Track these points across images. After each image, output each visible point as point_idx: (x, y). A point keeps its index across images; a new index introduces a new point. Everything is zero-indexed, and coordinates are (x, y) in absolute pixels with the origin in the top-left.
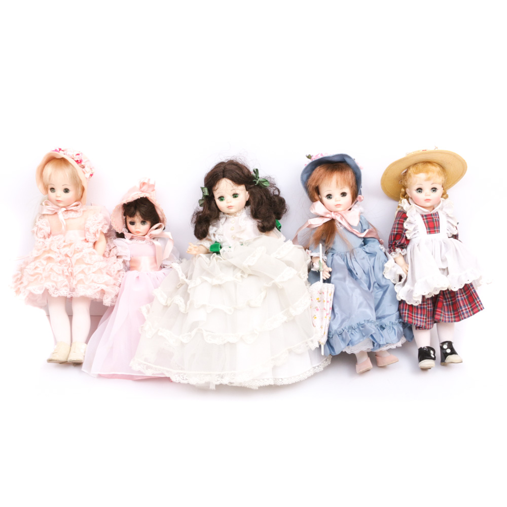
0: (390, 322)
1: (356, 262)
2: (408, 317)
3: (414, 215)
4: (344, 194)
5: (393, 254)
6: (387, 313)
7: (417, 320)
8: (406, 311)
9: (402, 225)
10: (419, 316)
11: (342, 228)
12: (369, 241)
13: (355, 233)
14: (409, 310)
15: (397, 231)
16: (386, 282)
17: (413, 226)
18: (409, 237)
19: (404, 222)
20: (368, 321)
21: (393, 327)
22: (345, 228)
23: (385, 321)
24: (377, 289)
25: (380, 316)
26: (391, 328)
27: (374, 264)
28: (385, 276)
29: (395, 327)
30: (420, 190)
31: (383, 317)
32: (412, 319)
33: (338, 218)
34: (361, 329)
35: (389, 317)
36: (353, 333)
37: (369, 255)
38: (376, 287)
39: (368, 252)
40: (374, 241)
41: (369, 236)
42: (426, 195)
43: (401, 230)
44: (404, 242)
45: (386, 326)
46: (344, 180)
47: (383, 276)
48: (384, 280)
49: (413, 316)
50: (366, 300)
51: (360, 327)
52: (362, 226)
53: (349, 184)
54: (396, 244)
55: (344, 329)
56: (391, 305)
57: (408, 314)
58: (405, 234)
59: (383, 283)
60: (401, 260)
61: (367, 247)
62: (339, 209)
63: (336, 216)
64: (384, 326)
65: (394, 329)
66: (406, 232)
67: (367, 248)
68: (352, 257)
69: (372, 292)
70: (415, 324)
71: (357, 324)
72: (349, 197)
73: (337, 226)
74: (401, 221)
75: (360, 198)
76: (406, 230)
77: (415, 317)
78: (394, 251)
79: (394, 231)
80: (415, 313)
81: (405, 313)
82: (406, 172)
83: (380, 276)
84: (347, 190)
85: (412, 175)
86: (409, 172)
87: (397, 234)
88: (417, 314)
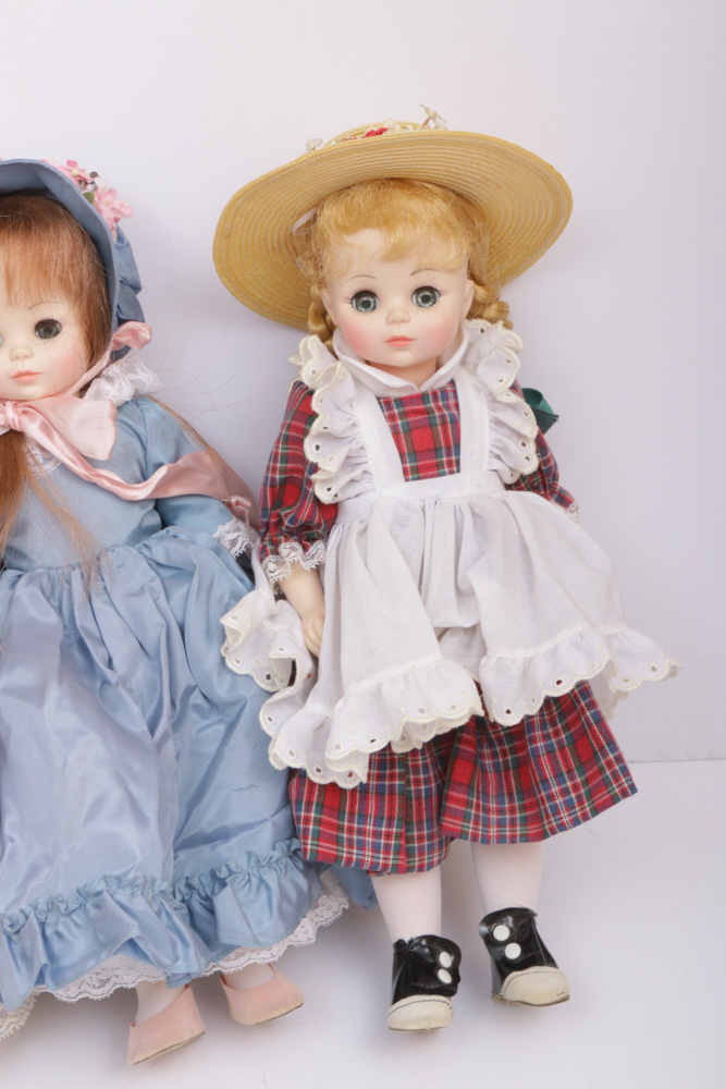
0: (250, 854)
1: (109, 610)
2: (319, 836)
3: (350, 402)
4: (47, 328)
5: (272, 566)
6: (235, 817)
7: (362, 846)
8: (308, 810)
9: (301, 442)
10: (370, 827)
11: (49, 467)
12: (179, 509)
13: (107, 484)
14: (322, 807)
15: (283, 471)
16: (233, 687)
17: (342, 452)
18: (325, 497)
19: (305, 432)
20: (119, 879)
21: (261, 880)
22: (64, 467)
23: (232, 853)
24: (204, 717)
25: (208, 830)
26: (255, 881)
27: (184, 614)
28: (230, 664)
29: (271, 878)
30: (365, 299)
31: (223, 835)
32: (337, 841)
33: (33, 429)
34: (93, 912)
35: (246, 834)
36: (61, 928)
37: (166, 573)
38: (197, 708)
39: (162, 560)
40: (201, 510)
41: (175, 491)
42: (392, 322)
43: (299, 465)
44: (311, 516)
45: (231, 872)
46: (42, 268)
47: (223, 660)
48: (228, 679)
49: (339, 828)
50: (122, 782)
51: (89, 906)
52: (144, 448)
53: (64, 284)
54: (280, 522)
55: (28, 909)
56: (252, 786)
57: (319, 822)
58: (310, 483)
59: (221, 691)
60: (301, 589)
61: (161, 538)
62: (33, 391)
63: (25, 419)
64: (223, 874)
65: (268, 888)
66: (314, 477)
67: (160, 547)
68: (96, 586)
69: (164, 738)
70: (349, 860)
71: (78, 891)
72: (71, 338)
73: (30, 460)
74: (297, 429)
75: (134, 333)
76: (315, 468)
77: (350, 830)
78: (276, 552)
79: (274, 470)
80: (352, 814)
81: (307, 820)
82: (308, 224)
83: (211, 661)
84: (61, 310)
85: (332, 236)
86: (321, 222)
87: (284, 482)
88: (363, 817)
